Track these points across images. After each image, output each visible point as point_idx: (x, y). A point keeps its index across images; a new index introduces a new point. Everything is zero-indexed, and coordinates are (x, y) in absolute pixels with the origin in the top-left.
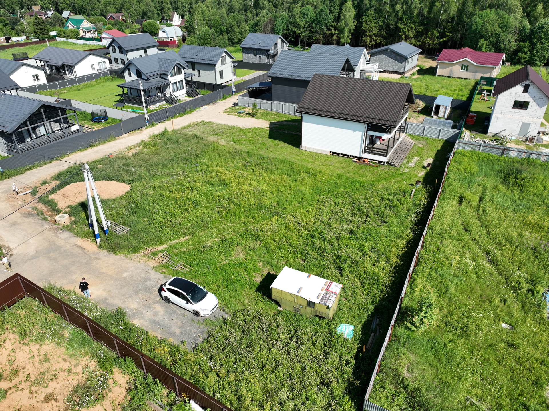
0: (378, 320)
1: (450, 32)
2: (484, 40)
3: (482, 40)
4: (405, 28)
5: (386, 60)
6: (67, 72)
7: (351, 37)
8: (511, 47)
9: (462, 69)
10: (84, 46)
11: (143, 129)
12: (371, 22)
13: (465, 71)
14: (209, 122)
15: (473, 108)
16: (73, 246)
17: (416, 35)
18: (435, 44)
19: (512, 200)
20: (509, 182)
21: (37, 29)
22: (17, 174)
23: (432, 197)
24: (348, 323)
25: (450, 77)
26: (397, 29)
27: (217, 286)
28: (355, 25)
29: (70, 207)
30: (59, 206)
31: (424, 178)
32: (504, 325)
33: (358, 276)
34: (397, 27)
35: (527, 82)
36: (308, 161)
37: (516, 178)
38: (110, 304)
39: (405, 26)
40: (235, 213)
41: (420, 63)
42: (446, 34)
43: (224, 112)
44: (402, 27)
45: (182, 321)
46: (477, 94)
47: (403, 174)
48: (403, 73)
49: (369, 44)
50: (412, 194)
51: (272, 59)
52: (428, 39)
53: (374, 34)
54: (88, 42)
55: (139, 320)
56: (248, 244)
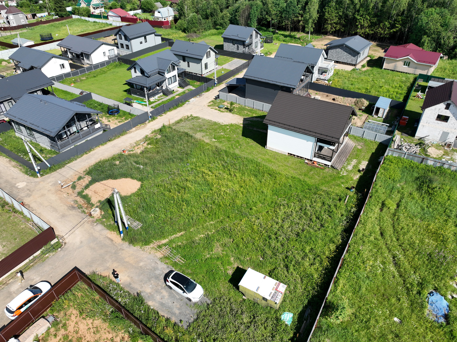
0: (310, 310)
1: (400, 24)
2: (427, 37)
3: (425, 36)
4: (361, 19)
5: (341, 53)
6: (85, 58)
7: (314, 26)
8: (449, 43)
9: (404, 65)
10: (95, 24)
11: (146, 122)
12: (332, 12)
13: (407, 67)
14: (196, 117)
15: (408, 108)
16: (105, 237)
17: (370, 25)
18: (386, 34)
19: (421, 207)
20: (422, 190)
21: (57, 7)
22: (60, 168)
23: (360, 204)
24: (289, 311)
25: (394, 71)
26: (355, 19)
27: (203, 276)
28: (318, 17)
29: (100, 201)
30: (92, 200)
31: (358, 182)
32: (396, 319)
33: (299, 273)
34: (354, 17)
35: (449, 102)
36: (270, 161)
37: (428, 187)
38: (133, 288)
39: (361, 18)
40: (215, 213)
41: (372, 53)
42: (395, 26)
43: (209, 106)
44: (359, 17)
45: (180, 304)
46: (414, 91)
47: (342, 177)
48: (355, 65)
49: (330, 31)
50: (346, 201)
51: (247, 48)
52: (380, 29)
53: (334, 23)
54: (97, 20)
55: (153, 302)
56: (224, 241)
